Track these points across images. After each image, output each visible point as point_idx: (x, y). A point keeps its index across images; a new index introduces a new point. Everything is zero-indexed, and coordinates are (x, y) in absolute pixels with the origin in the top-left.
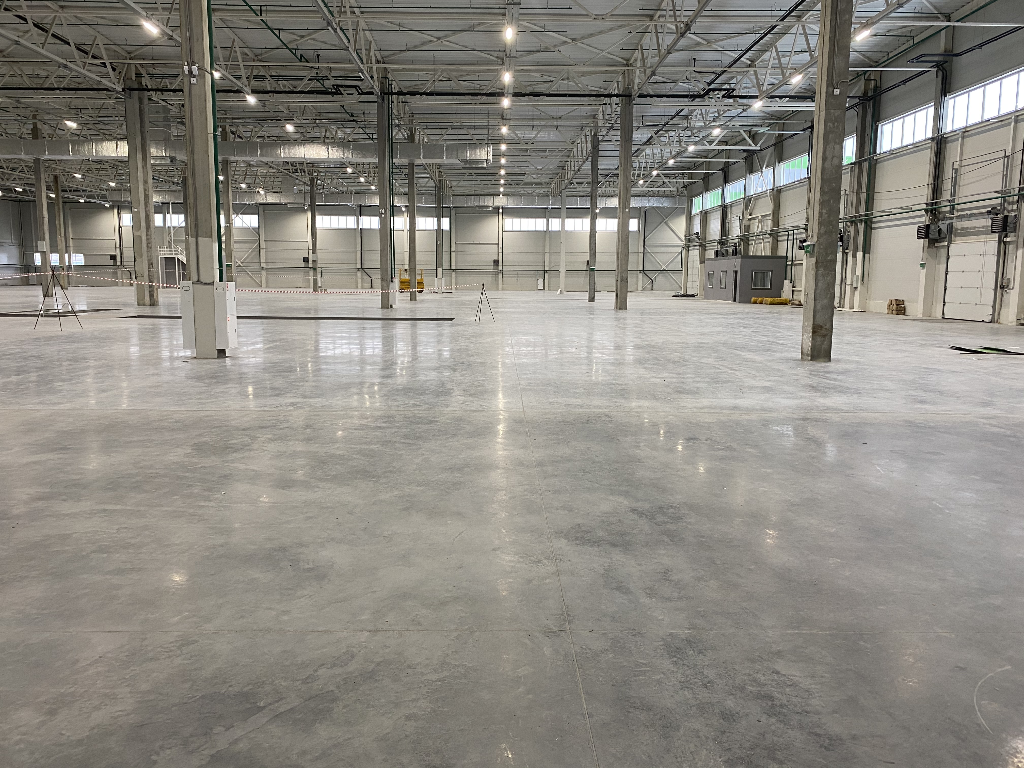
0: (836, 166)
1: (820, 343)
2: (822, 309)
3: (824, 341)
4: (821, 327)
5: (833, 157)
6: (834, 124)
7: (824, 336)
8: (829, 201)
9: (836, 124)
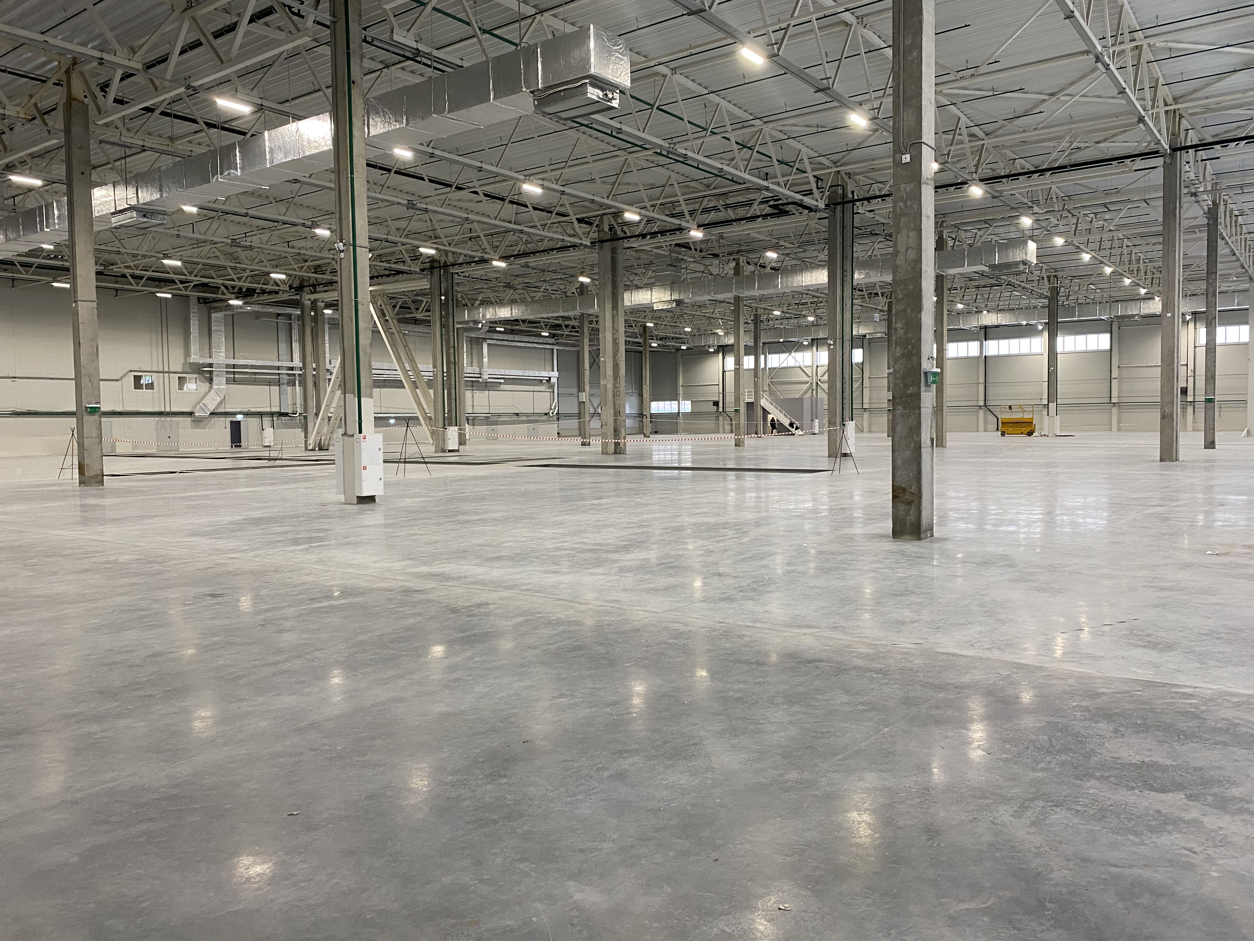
0: (913, 261)
1: (903, 513)
2: (904, 464)
3: (909, 510)
4: (904, 490)
5: (907, 250)
6: (905, 203)
7: (909, 503)
8: (904, 311)
9: (909, 203)
